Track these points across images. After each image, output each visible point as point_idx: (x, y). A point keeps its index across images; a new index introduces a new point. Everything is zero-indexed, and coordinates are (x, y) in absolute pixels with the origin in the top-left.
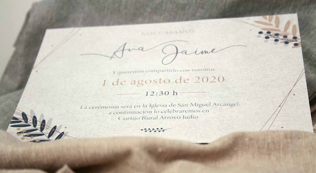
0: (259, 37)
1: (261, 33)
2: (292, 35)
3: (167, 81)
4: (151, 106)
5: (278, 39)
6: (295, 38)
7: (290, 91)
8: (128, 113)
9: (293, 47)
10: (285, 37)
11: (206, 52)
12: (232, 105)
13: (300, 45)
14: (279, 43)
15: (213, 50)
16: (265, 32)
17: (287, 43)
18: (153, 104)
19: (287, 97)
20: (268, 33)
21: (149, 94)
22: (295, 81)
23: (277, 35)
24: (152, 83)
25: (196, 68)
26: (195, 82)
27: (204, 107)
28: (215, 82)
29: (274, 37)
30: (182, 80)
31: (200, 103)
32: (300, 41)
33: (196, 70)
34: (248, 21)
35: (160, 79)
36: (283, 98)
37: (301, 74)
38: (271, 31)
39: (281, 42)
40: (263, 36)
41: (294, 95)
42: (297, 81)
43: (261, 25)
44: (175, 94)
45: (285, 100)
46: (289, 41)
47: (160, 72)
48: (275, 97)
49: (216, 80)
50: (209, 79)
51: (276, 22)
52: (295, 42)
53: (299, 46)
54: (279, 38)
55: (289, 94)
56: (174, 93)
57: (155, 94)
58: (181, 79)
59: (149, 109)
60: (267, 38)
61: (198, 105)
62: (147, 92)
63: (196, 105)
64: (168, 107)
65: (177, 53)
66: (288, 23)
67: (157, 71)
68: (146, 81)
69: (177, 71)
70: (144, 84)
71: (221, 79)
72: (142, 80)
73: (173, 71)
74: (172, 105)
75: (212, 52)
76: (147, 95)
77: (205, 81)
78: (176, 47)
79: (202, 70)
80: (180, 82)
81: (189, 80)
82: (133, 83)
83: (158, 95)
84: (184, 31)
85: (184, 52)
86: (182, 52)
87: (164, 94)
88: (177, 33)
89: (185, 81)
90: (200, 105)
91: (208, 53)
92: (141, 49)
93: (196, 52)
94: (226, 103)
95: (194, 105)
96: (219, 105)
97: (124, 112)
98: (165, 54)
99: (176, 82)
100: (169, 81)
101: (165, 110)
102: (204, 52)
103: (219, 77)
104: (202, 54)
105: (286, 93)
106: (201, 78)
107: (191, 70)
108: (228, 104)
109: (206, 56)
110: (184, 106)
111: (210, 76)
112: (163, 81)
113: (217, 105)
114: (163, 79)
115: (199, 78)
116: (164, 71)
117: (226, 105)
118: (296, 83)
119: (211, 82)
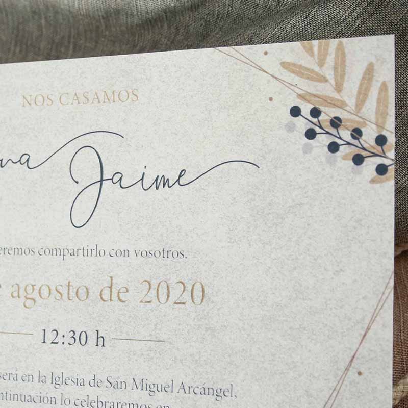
0: (291, 128)
1: (295, 112)
2: (374, 127)
3: (82, 292)
4: (54, 382)
5: (339, 142)
6: (381, 140)
7: (352, 361)
8: (12, 397)
9: (373, 181)
10: (357, 133)
11: (166, 182)
12: (220, 394)
13: (391, 171)
14: (339, 159)
15: (180, 176)
16: (306, 109)
17: (358, 160)
18: (58, 373)
19: (342, 380)
20: (315, 113)
21: (50, 336)
22: (367, 321)
23: (336, 123)
24: (52, 296)
25: (143, 246)
26: (141, 302)
27: (161, 395)
28: (184, 303)
29: (328, 133)
30: (113, 290)
31: (151, 379)
32: (391, 154)
33: (144, 254)
34: (264, 61)
35: (69, 286)
36: (333, 384)
37: (383, 293)
38: (322, 108)
39: (345, 158)
40: (302, 124)
41: (360, 374)
42: (373, 320)
43: (296, 79)
44: (101, 340)
45: (336, 390)
46: (364, 153)
47: (68, 257)
48: (314, 377)
49: (187, 297)
50: (171, 289)
51: (335, 69)
52: (379, 161)
53: (388, 175)
54: (340, 138)
55: (347, 369)
56: (98, 338)
57: (59, 339)
58: (111, 287)
59: (49, 390)
60: (311, 134)
61: (149, 389)
62: (44, 330)
63: (144, 385)
64: (88, 390)
65: (102, 180)
66: (369, 72)
67: (62, 251)
68: (40, 290)
69: (102, 253)
70: (37, 298)
71: (198, 293)
72: (33, 286)
73: (94, 252)
74: (96, 383)
75: (178, 180)
76: (44, 342)
77: (163, 298)
78: (99, 158)
79: (158, 255)
80: (111, 300)
81: (127, 291)
82: (15, 294)
83: (66, 345)
84: (113, 93)
85: (116, 179)
86: (112, 179)
87: (77, 340)
88: (99, 102)
89: (121, 295)
90: (152, 386)
91: (169, 187)
92: (25, 160)
93: (142, 179)
94: (206, 386)
95: (140, 388)
96: (191, 390)
97: (5, 395)
98: (77, 182)
99: (102, 298)
100: (88, 293)
101: (81, 398)
102: (161, 182)
103: (193, 285)
104: (157, 188)
105: (343, 366)
106: (154, 286)
107: (132, 254)
108: (211, 391)
109: (166, 199)
110: (119, 386)
111: (173, 280)
112: (75, 290)
113: (187, 392)
114: (75, 284)
115: (150, 284)
116: (76, 254)
117: (207, 390)
118: (368, 329)
119: (175, 303)
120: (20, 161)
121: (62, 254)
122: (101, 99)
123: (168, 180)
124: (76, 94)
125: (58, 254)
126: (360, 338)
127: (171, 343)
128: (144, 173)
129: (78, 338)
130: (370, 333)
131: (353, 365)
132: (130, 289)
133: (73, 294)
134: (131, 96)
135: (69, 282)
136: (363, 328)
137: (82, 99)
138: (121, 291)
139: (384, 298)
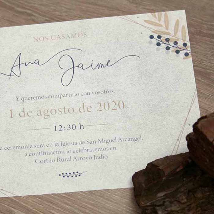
0: (150, 43)
1: (152, 37)
2: (182, 40)
3: (71, 110)
4: (62, 145)
6: (185, 45)
7: (186, 120)
9: (184, 58)
10: (176, 43)
11: (102, 66)
12: (136, 140)
13: (190, 55)
14: (170, 52)
15: (108, 63)
16: (156, 36)
17: (178, 52)
18: (64, 141)
19: (183, 128)
20: (159, 37)
21: (58, 128)
22: (189, 106)
23: (168, 40)
24: (57, 114)
25: (95, 90)
26: (98, 111)
27: (111, 143)
28: (116, 109)
29: (165, 43)
30: (85, 108)
31: (106, 138)
32: (189, 49)
33: (96, 93)
34: (138, 21)
36: (180, 130)
37: (194, 96)
38: (161, 35)
39: (172, 51)
41: (189, 125)
42: (191, 106)
43: (151, 26)
44: (82, 127)
45: (182, 132)
46: (179, 49)
47: (62, 98)
48: (173, 128)
49: (117, 107)
50: (110, 105)
51: (165, 22)
52: (185, 51)
54: (170, 45)
55: (185, 124)
56: (80, 126)
57: (63, 128)
58: (83, 107)
59: (60, 148)
60: (158, 44)
61: (106, 142)
62: (55, 126)
63: (104, 141)
64: (79, 146)
65: (74, 67)
66: (177, 23)
67: (59, 96)
68: (51, 111)
69: (78, 94)
70: (50, 115)
71: (121, 105)
72: (47, 110)
73: (74, 95)
74: (82, 143)
75: (107, 64)
76: (56, 130)
77: (107, 109)
78: (72, 59)
79: (102, 92)
80: (84, 111)
81: (91, 107)
82: (39, 114)
83: (66, 130)
84: (76, 34)
85: (80, 66)
86: (78, 66)
87: (71, 128)
88: (69, 38)
89: (88, 109)
90: (107, 141)
91: (104, 67)
92: (37, 62)
93: (92, 65)
94: (130, 138)
95: (102, 142)
96: (124, 140)
97: (39, 153)
98: (63, 69)
99: (80, 111)
100: (73, 110)
101: (76, 150)
102: (100, 66)
103: (119, 102)
104: (99, 68)
105: (183, 123)
106: (102, 104)
107: (91, 93)
108: (132, 139)
109: (103, 72)
110: (93, 143)
111: (110, 101)
112: (68, 110)
113: (122, 141)
114: (67, 107)
115: (100, 103)
116: (66, 96)
117: (130, 139)
118: (190, 109)
119: (113, 110)
120: (35, 62)
121: (60, 96)
122: (70, 37)
123: (103, 65)
124: (58, 36)
125: (58, 97)
126: (188, 112)
127: (113, 124)
128: (92, 63)
129: (72, 127)
130: (191, 110)
131: (187, 122)
132: (92, 107)
133: (67, 111)
134: (83, 35)
135: (64, 107)
136: (188, 109)
137: (61, 37)
138: (89, 107)
139: (194, 98)
